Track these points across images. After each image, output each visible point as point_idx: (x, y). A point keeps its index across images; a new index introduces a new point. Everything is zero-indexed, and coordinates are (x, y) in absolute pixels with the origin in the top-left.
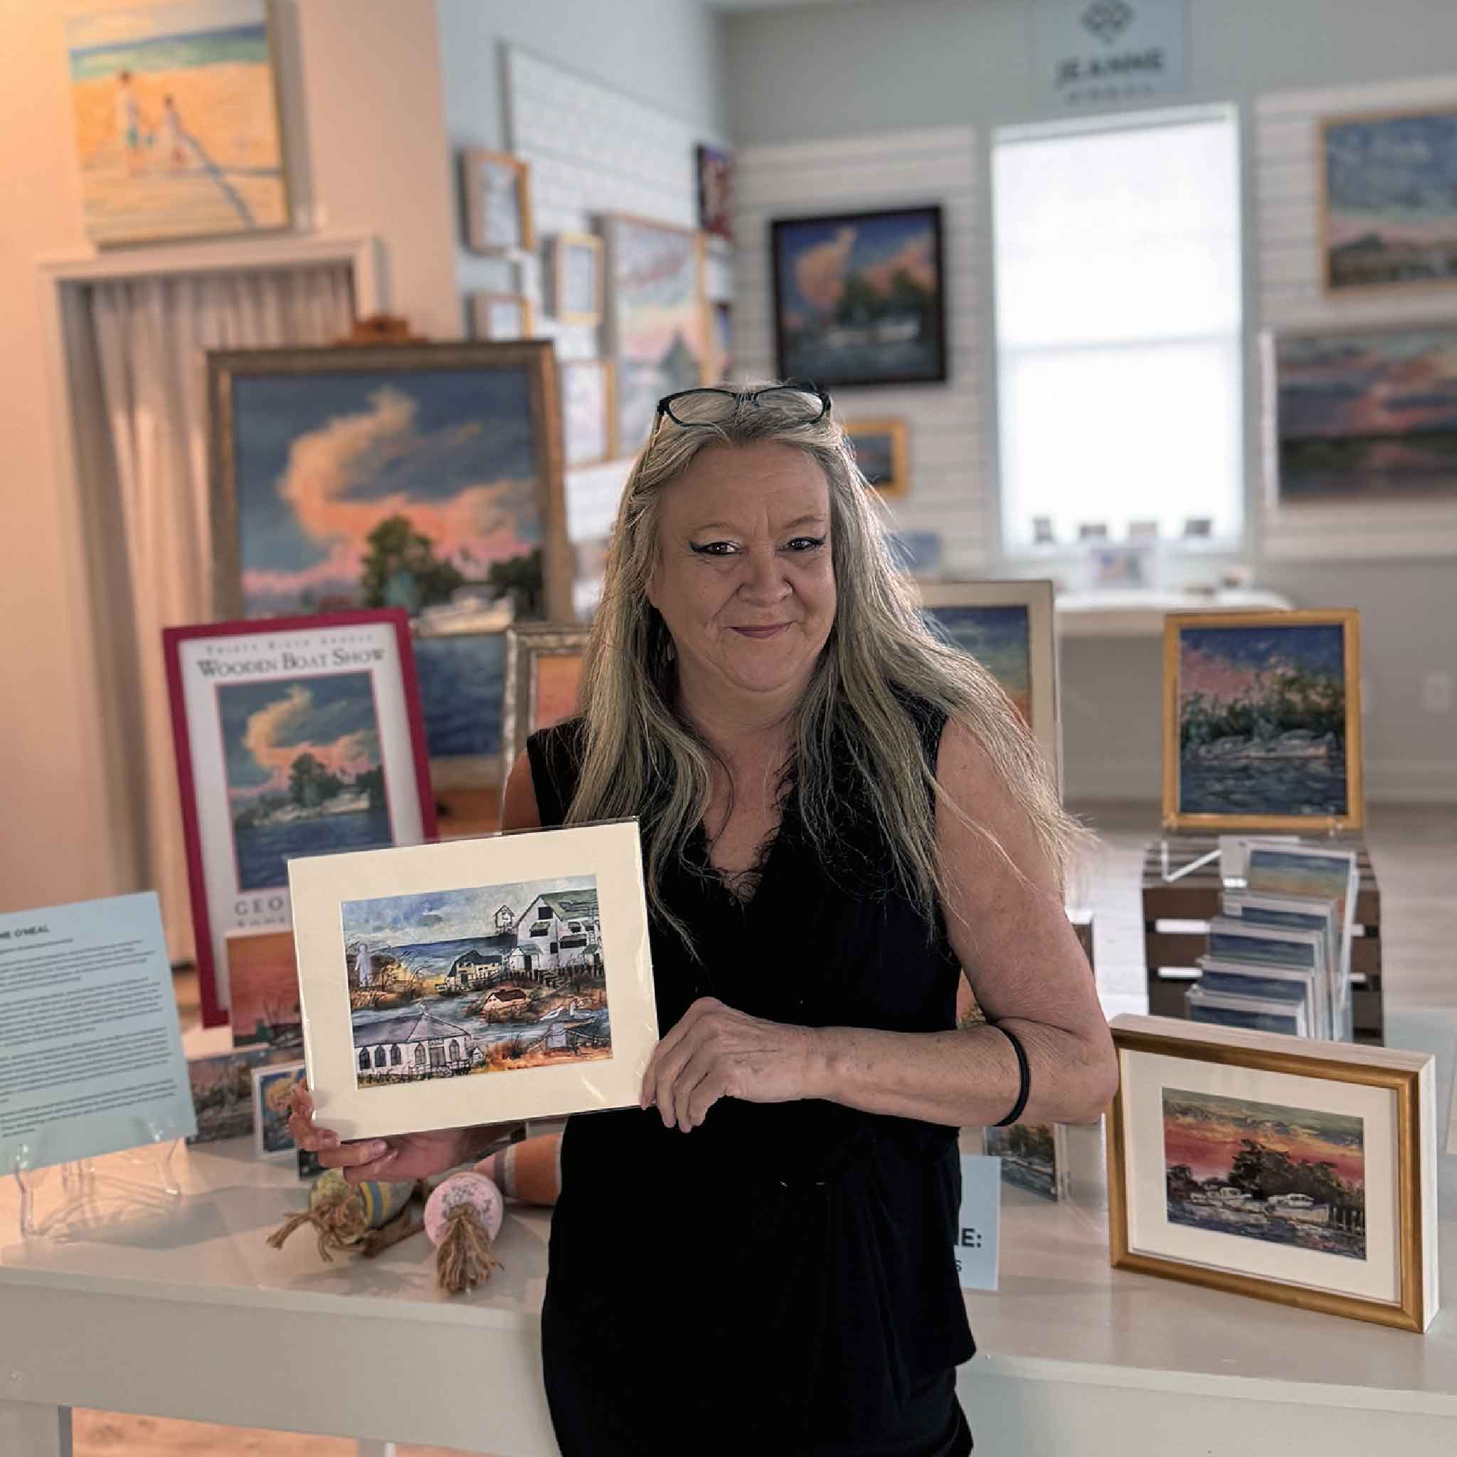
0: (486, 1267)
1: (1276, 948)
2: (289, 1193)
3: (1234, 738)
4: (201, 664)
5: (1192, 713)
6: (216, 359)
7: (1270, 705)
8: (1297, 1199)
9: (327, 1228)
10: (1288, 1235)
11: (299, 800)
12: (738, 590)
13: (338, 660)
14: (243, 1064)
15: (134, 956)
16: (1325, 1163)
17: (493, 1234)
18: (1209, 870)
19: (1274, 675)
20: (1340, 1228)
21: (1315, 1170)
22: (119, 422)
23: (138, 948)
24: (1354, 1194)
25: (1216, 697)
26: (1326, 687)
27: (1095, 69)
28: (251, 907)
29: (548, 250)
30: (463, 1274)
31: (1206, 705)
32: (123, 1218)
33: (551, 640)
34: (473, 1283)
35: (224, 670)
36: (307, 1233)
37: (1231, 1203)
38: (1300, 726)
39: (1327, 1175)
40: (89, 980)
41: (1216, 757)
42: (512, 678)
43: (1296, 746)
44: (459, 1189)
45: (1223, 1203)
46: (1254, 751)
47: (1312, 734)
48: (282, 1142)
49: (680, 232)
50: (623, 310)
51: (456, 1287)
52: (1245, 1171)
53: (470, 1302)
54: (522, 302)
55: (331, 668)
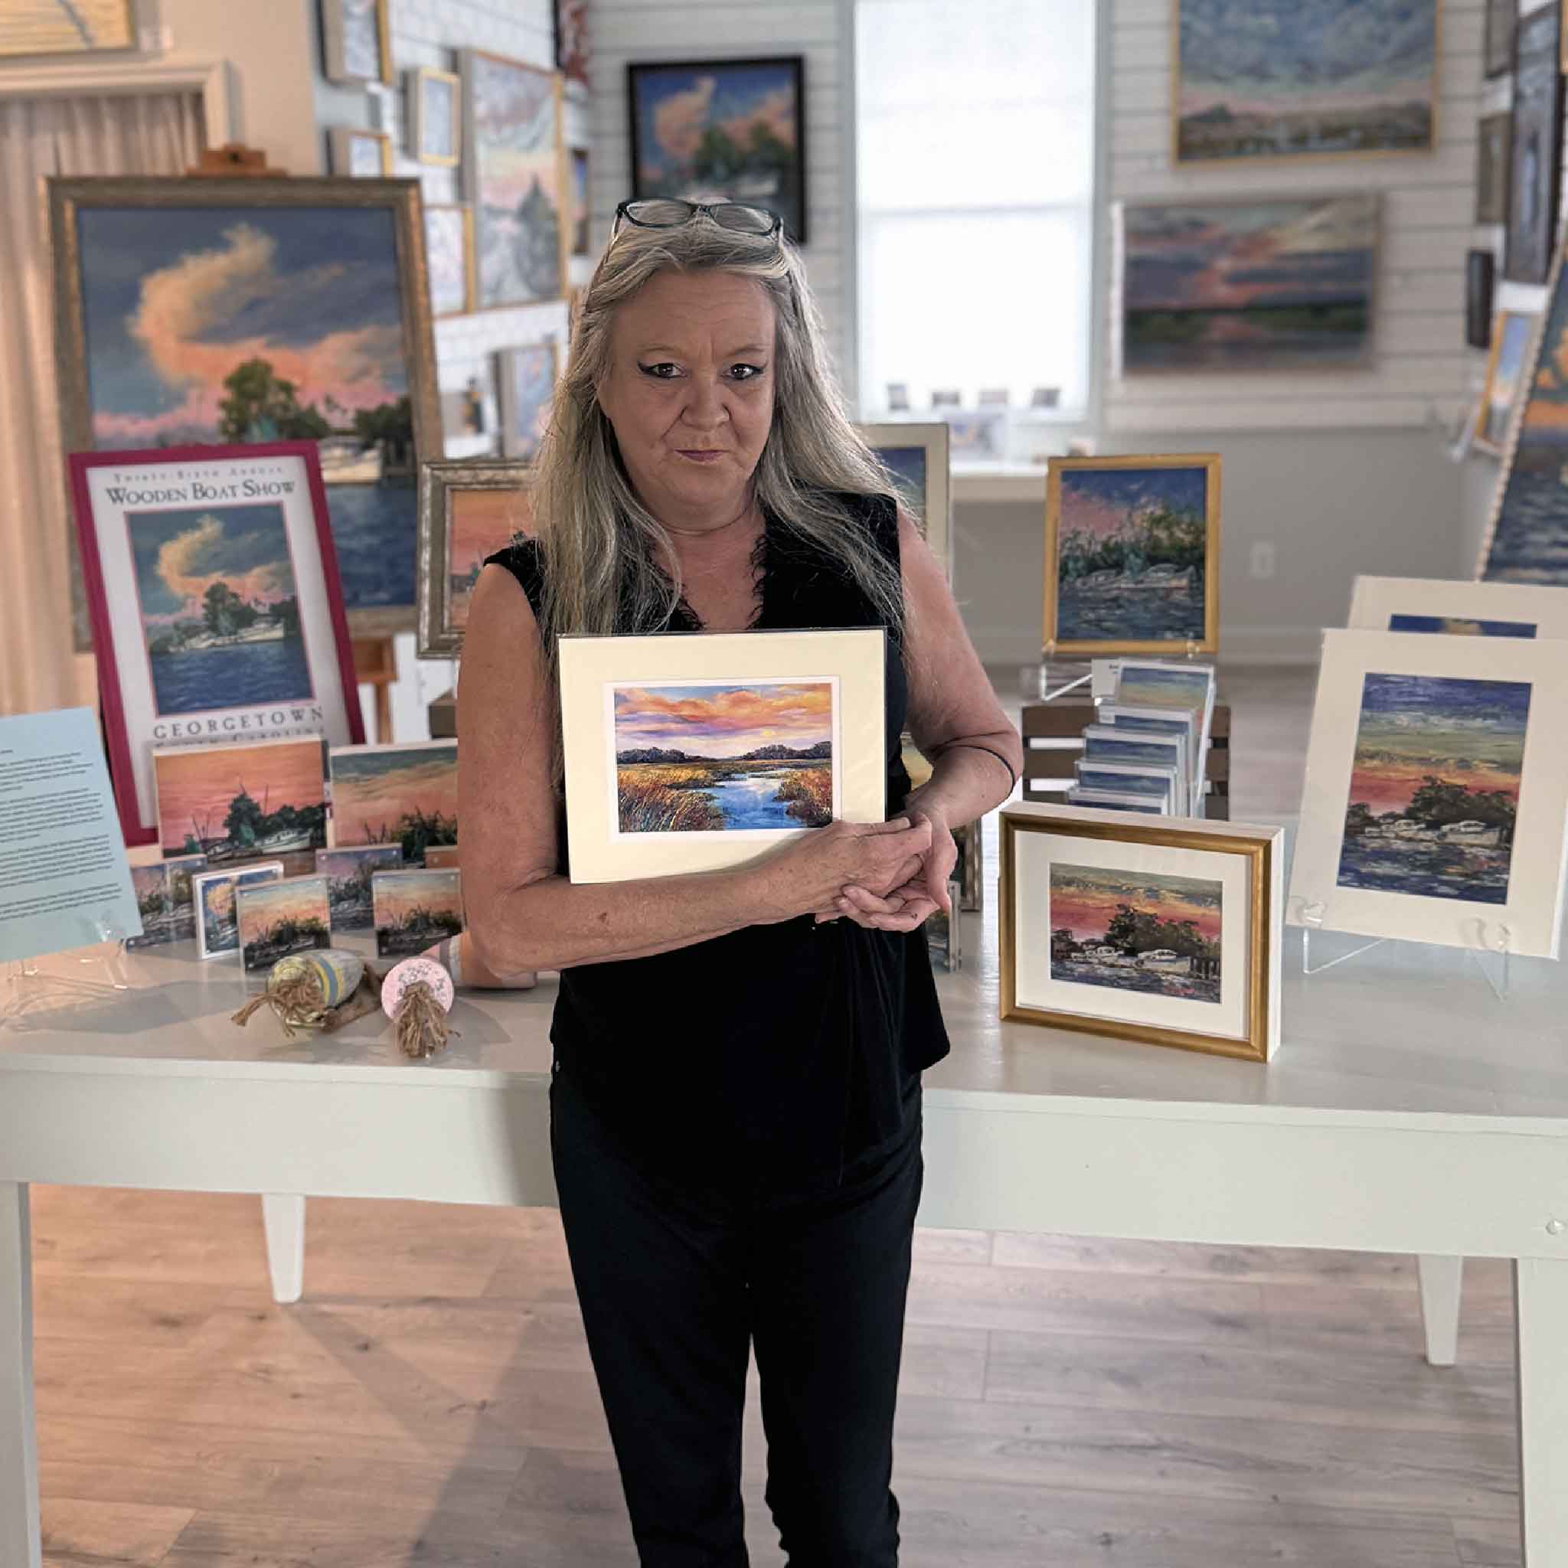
0: (442, 1035)
1: (1144, 751)
3: (1107, 571)
4: (109, 491)
5: (1070, 548)
6: (58, 186)
7: (1141, 541)
8: (1163, 954)
9: (288, 1006)
11: (214, 628)
12: (680, 416)
13: (249, 492)
14: (180, 872)
15: (73, 767)
16: (1186, 922)
17: (447, 1007)
18: (1079, 691)
19: (1145, 514)
20: (1199, 977)
21: (1179, 928)
23: (78, 761)
24: (1212, 947)
25: (1092, 535)
26: (1190, 525)
28: (169, 730)
29: (406, 85)
30: (422, 1043)
31: (1082, 541)
32: (77, 1009)
33: (466, 476)
34: (432, 1049)
35: (133, 498)
36: (269, 1012)
37: (1106, 959)
38: (1167, 560)
39: (1190, 932)
40: (31, 789)
41: (1091, 589)
42: (427, 512)
43: (1162, 578)
44: (414, 969)
45: (1100, 960)
46: (1124, 583)
47: (1176, 567)
49: (539, 72)
50: (482, 152)
51: (416, 1053)
52: (1119, 932)
53: (432, 1064)
54: (381, 139)
55: (241, 499)
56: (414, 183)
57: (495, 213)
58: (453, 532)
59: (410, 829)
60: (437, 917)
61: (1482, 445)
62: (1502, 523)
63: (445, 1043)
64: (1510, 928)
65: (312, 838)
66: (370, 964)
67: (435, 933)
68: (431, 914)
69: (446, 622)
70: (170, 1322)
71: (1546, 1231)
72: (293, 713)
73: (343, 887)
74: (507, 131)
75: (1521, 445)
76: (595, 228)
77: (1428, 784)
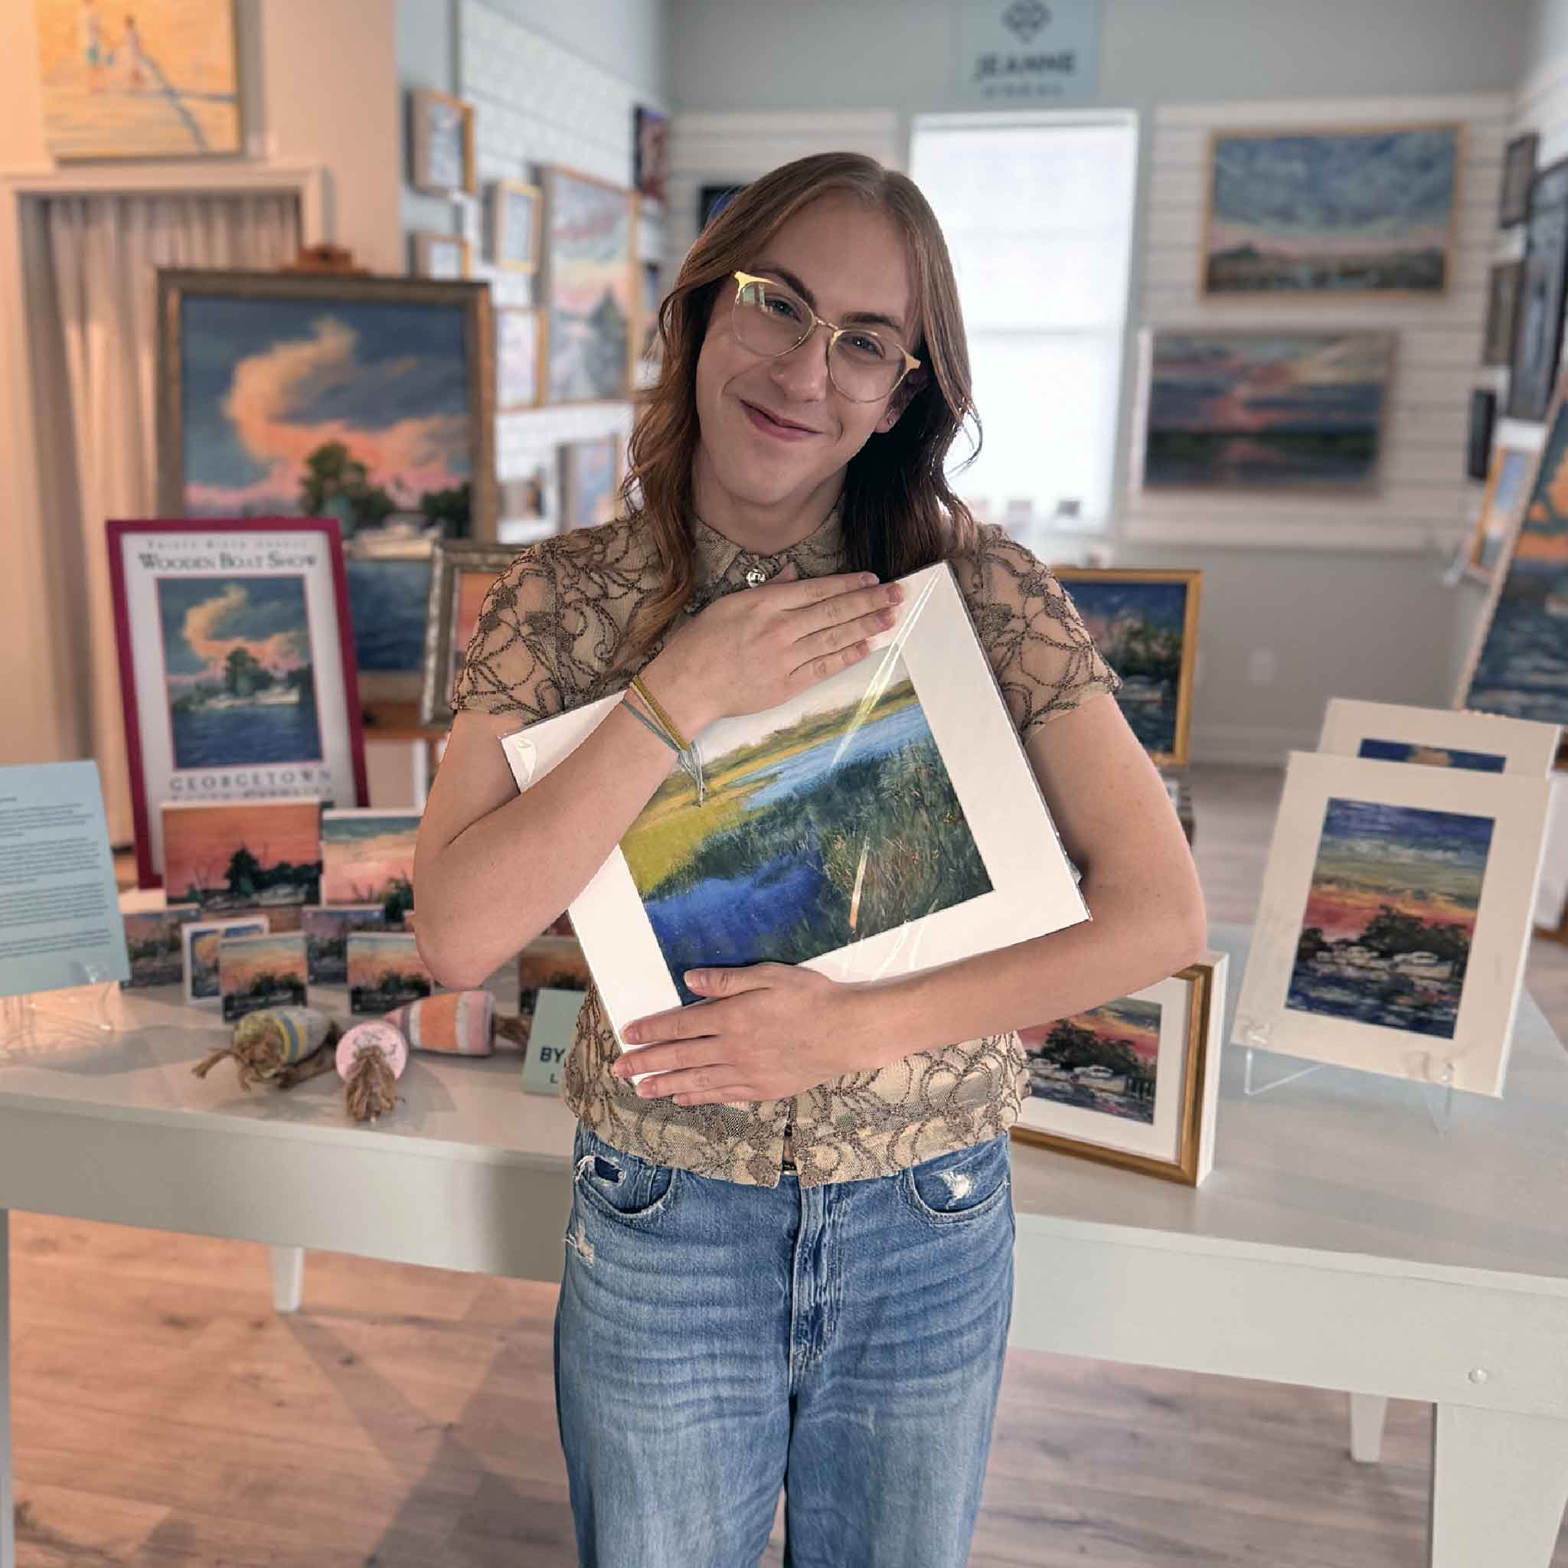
0: (389, 1100)
2: (215, 1034)
4: (142, 557)
6: (166, 276)
7: (1117, 653)
8: (1099, 1070)
9: (247, 1061)
10: (1089, 1101)
11: (232, 689)
13: (272, 563)
14: (175, 921)
15: (73, 817)
16: (1125, 1041)
17: (397, 1073)
19: (1123, 626)
20: (1134, 1097)
21: (1116, 1047)
22: (72, 334)
23: (78, 811)
24: (1148, 1067)
26: (1167, 639)
27: (1012, 66)
28: (185, 784)
29: (489, 196)
30: (368, 1107)
32: (60, 1047)
33: (475, 558)
34: (378, 1113)
35: (165, 564)
36: (228, 1066)
37: (1041, 1072)
38: (1142, 673)
39: (1127, 1051)
40: (30, 836)
42: (436, 591)
44: (369, 1033)
47: (1150, 680)
48: (209, 989)
49: (615, 190)
50: (558, 261)
51: (362, 1116)
52: (1057, 1045)
53: (377, 1129)
54: (462, 244)
55: (266, 570)
56: (484, 286)
57: (570, 317)
58: (460, 610)
59: (394, 892)
61: (1475, 572)
62: (1489, 648)
64: (1455, 1065)
66: (338, 1018)
67: (406, 995)
70: (176, 1322)
71: (1467, 1377)
72: (303, 773)
74: (585, 243)
75: (1511, 575)
77: (1383, 913)
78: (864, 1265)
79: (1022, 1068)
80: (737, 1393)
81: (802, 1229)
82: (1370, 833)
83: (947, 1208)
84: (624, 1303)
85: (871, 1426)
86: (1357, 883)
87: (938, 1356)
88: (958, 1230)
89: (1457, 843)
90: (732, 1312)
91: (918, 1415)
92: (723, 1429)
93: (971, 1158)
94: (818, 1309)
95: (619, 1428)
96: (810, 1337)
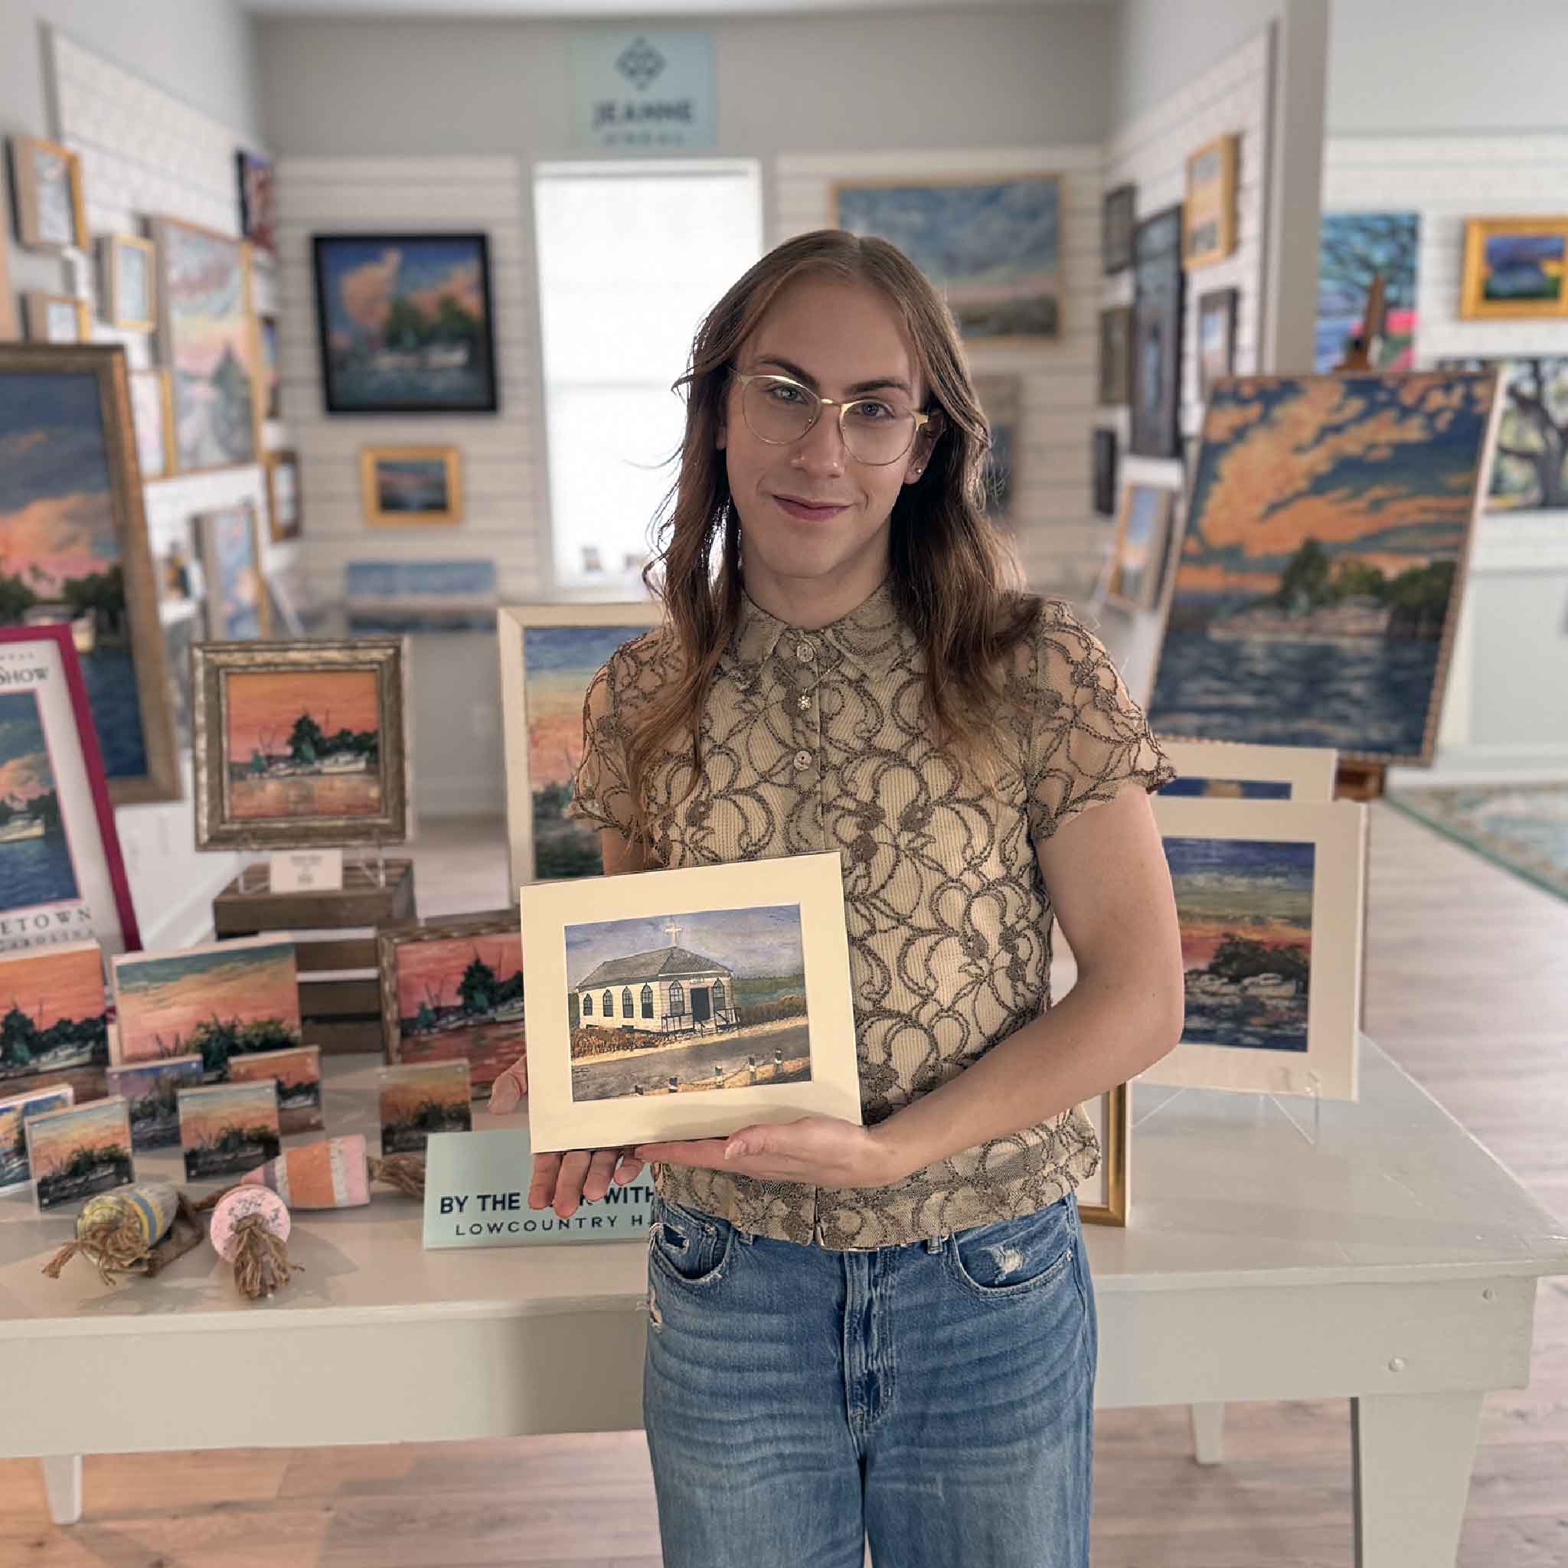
0: (284, 1271)
17: (285, 1238)
27: (630, 114)
29: (100, 250)
30: (262, 1282)
33: (241, 658)
34: (273, 1287)
36: (85, 1259)
44: (246, 1201)
49: (225, 240)
50: (178, 320)
51: (257, 1293)
53: (274, 1306)
54: (77, 304)
56: (118, 349)
57: (191, 378)
58: (229, 716)
59: (207, 1036)
60: (251, 1134)
61: (1115, 601)
63: (287, 1280)
65: (93, 1052)
66: (181, 1190)
68: (245, 1131)
69: (227, 813)
72: (58, 915)
73: (138, 1106)
74: (200, 298)
76: (286, 394)
77: (1226, 940)
78: (917, 1336)
79: (1085, 1145)
80: (798, 1450)
81: (849, 1301)
82: (1204, 867)
83: (996, 1282)
84: (687, 1367)
85: (940, 1494)
86: (1199, 915)
87: (1000, 1426)
88: (1013, 1303)
89: (1285, 869)
90: (787, 1377)
91: (986, 1482)
92: (788, 1483)
93: (1022, 1233)
94: (871, 1374)
95: (688, 1484)
96: (866, 1400)
